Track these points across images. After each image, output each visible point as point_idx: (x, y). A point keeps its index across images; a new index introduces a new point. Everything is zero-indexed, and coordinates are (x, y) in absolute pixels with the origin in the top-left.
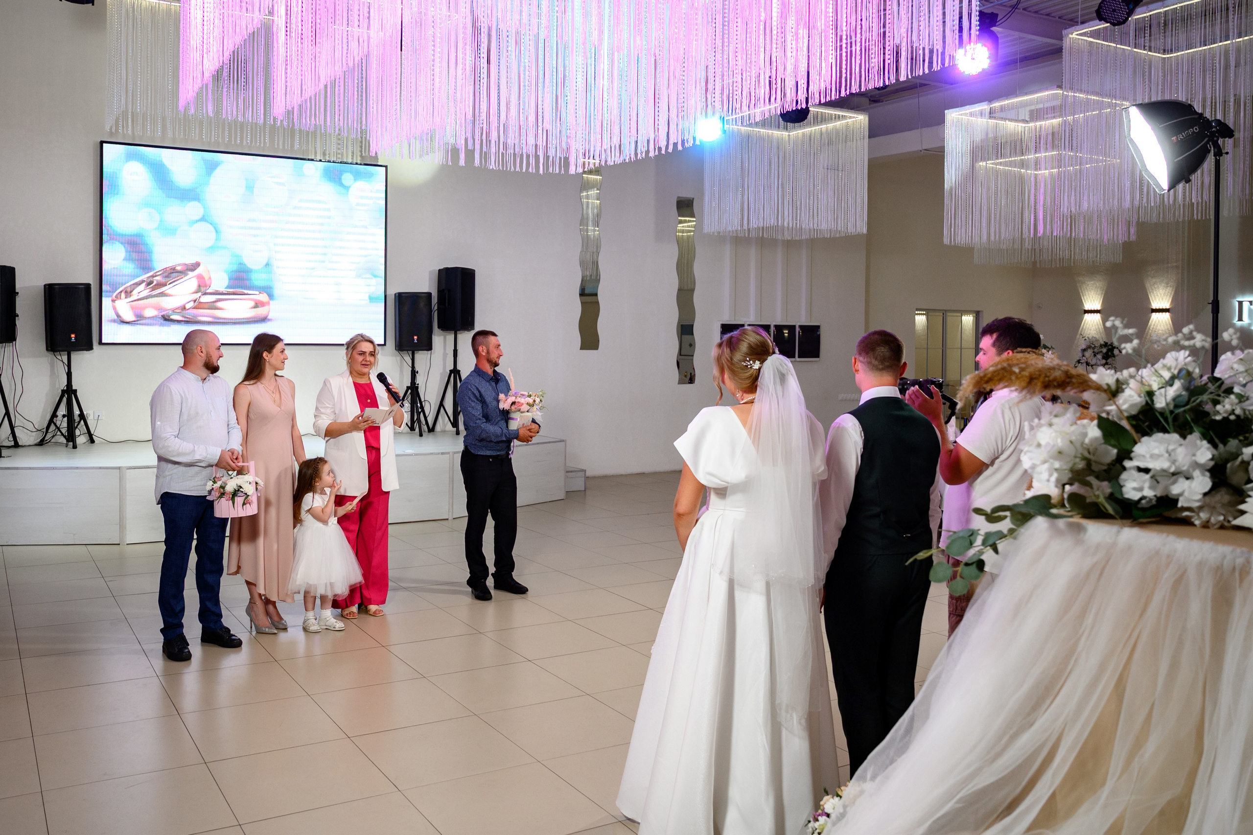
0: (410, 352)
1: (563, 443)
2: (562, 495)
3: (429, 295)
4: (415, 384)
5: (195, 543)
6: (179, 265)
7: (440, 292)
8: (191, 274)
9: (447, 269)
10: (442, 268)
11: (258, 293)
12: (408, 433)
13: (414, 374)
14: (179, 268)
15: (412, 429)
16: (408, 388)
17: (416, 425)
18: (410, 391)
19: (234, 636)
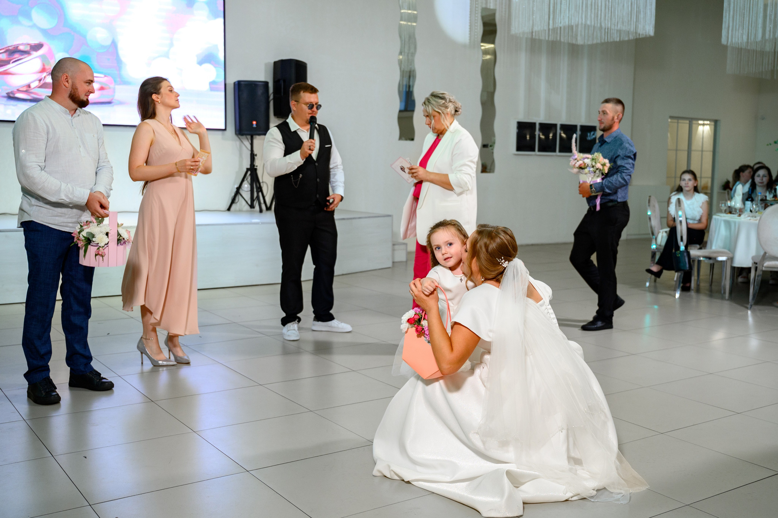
0: (249, 137)
1: (389, 218)
2: (390, 264)
3: (266, 84)
4: (254, 166)
5: (60, 282)
6: (22, 44)
7: (276, 82)
8: (35, 54)
9: (282, 61)
10: (277, 60)
11: (102, 76)
12: (247, 211)
13: (253, 156)
14: (21, 48)
15: (252, 206)
16: (248, 170)
17: (256, 204)
18: (249, 173)
19: (105, 379)
